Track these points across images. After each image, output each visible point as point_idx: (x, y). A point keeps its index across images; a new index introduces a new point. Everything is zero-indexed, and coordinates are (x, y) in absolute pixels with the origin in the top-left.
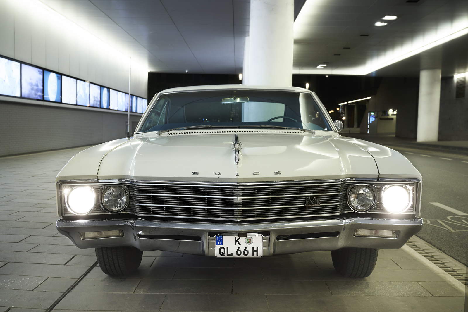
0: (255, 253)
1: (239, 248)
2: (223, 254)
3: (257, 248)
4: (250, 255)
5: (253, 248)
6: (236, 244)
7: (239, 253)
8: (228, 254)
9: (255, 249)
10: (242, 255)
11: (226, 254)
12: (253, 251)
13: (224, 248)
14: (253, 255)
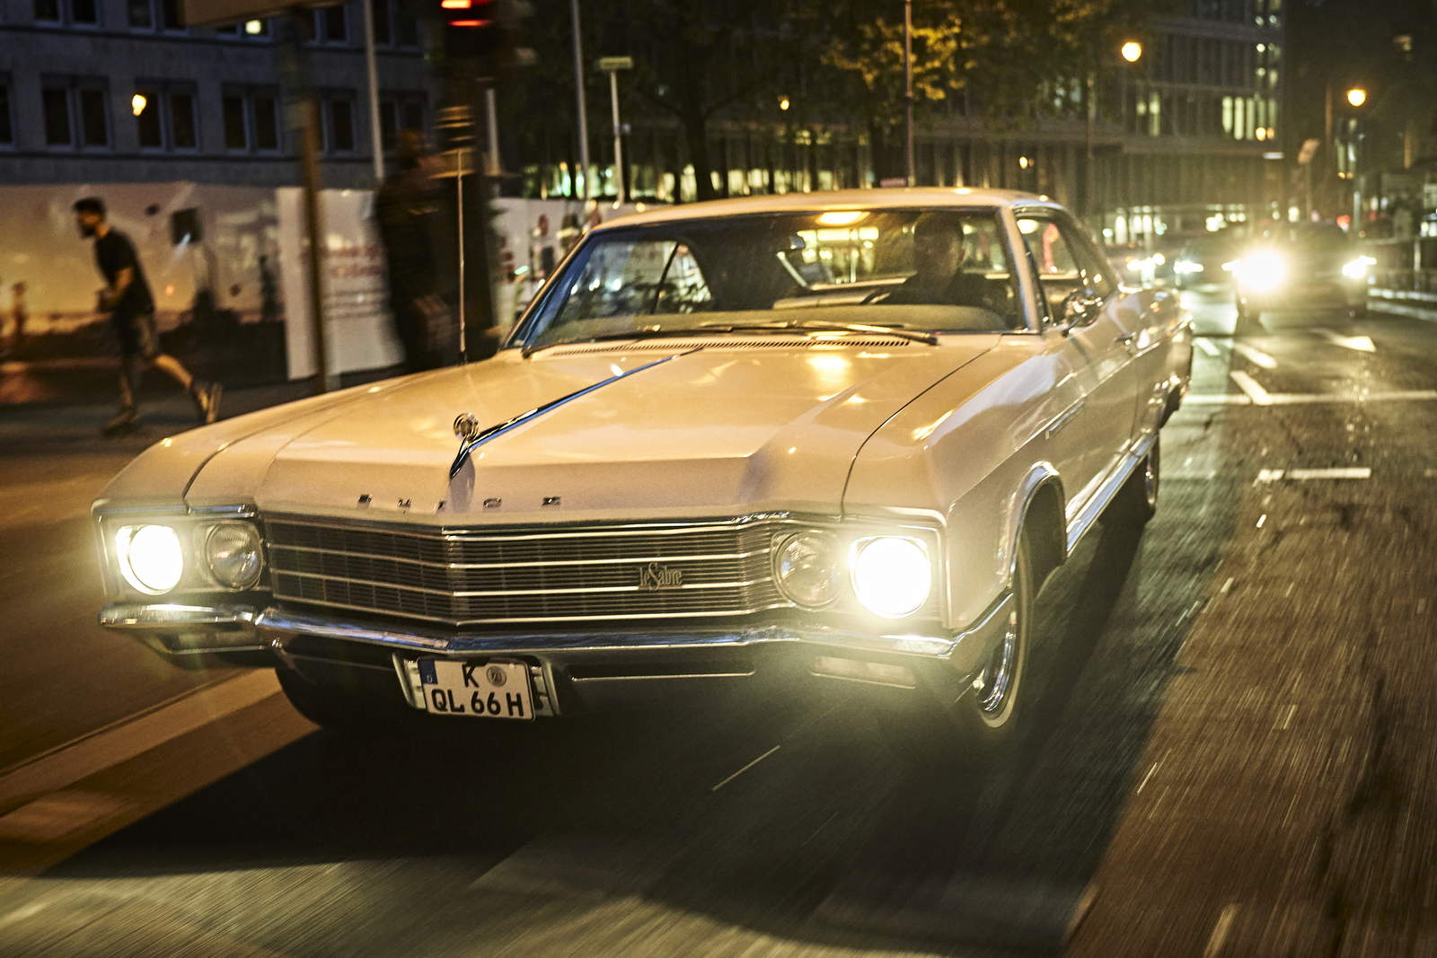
0: (515, 709)
1: (476, 694)
2: (443, 708)
3: (519, 696)
4: (504, 713)
5: (508, 695)
6: (467, 685)
7: (478, 706)
8: (453, 709)
9: (514, 699)
10: (486, 713)
11: (448, 706)
12: (510, 704)
13: (442, 692)
14: (511, 713)
